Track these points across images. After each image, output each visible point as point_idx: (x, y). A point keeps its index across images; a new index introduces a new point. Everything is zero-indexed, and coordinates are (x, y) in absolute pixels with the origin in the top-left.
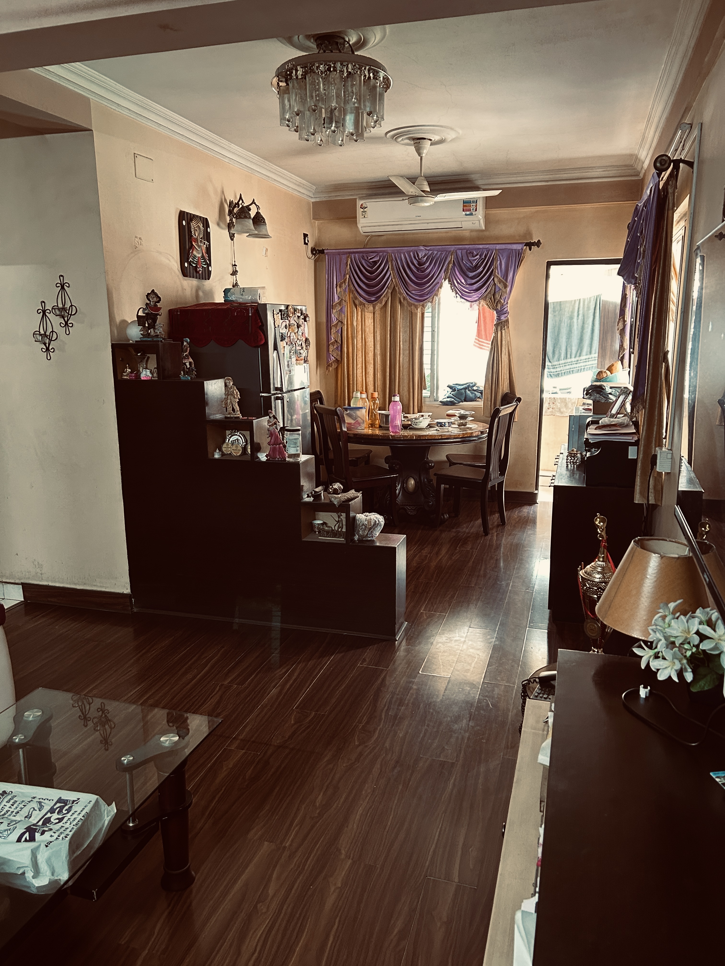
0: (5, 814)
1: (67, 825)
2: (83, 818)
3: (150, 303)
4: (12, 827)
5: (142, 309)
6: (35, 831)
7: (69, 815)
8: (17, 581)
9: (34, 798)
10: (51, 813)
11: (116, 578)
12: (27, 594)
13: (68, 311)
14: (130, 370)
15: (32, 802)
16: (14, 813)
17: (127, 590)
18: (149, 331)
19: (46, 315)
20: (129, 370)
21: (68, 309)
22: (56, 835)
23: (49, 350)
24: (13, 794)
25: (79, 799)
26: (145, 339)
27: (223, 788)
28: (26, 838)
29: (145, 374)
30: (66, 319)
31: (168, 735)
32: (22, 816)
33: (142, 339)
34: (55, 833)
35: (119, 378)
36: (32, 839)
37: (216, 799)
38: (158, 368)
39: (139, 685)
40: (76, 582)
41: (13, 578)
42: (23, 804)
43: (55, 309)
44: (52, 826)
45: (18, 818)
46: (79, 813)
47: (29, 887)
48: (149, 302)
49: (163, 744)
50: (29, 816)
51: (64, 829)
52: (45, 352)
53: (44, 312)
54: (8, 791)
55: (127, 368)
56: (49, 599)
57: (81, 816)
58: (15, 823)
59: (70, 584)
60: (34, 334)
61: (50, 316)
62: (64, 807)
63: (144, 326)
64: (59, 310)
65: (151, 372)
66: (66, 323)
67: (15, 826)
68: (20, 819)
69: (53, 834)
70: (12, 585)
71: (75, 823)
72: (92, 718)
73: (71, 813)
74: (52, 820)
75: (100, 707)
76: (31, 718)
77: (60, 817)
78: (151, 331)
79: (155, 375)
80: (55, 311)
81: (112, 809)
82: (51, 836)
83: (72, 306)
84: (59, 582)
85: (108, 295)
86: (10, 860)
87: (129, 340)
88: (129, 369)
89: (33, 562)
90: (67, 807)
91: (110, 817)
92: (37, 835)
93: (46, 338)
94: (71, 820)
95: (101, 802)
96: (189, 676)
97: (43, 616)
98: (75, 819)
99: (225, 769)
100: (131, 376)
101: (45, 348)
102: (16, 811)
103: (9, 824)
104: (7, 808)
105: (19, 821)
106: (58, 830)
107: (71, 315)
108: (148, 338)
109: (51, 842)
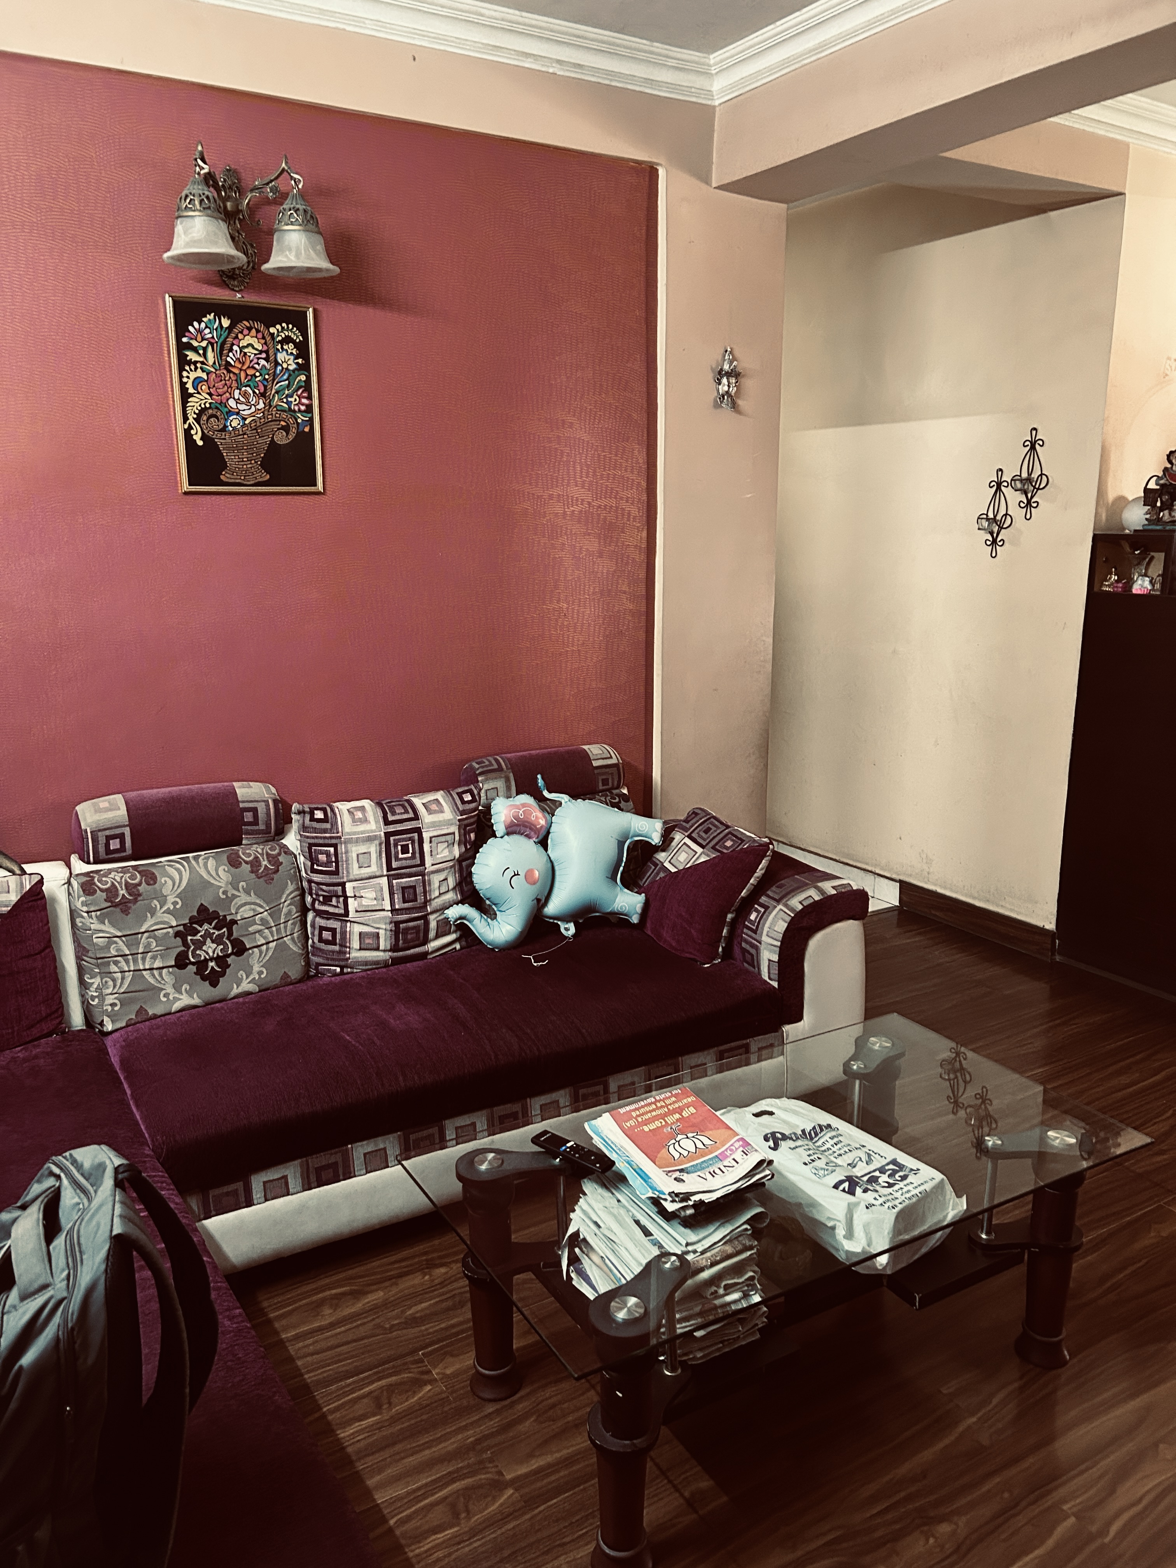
0: (825, 1151)
1: (898, 1195)
2: (919, 1195)
3: (1172, 468)
4: (830, 1168)
5: (1155, 478)
6: (857, 1184)
7: (901, 1184)
8: (894, 876)
9: (864, 1146)
10: (880, 1173)
11: (1036, 903)
12: (905, 898)
13: (1034, 484)
14: (1116, 578)
15: (859, 1150)
16: (836, 1155)
17: (1050, 925)
18: (1161, 514)
19: (1001, 490)
20: (1114, 578)
21: (1035, 480)
22: (881, 1200)
23: (996, 543)
24: (839, 1132)
25: (918, 1170)
26: (1150, 527)
27: (1144, 1261)
28: (844, 1189)
29: (1141, 585)
30: (1029, 495)
31: (1060, 1131)
32: (844, 1161)
33: (1146, 527)
34: (880, 1196)
35: (1096, 589)
36: (851, 1192)
37: (1127, 1272)
38: (1163, 575)
39: (1039, 1067)
40: (976, 895)
41: (889, 871)
42: (849, 1148)
43: (1015, 480)
44: (878, 1188)
45: (839, 1161)
46: (916, 1187)
47: (837, 1250)
48: (1169, 466)
49: (1050, 1141)
50: (852, 1165)
51: (893, 1197)
52: (989, 545)
53: (999, 485)
54: (833, 1126)
55: (1111, 574)
56: (933, 912)
57: (917, 1191)
58: (834, 1165)
59: (966, 896)
60: (979, 518)
61: (1007, 491)
62: (897, 1172)
63: (1154, 506)
64: (1021, 482)
65: (1151, 582)
66: (1029, 502)
67: (834, 1168)
68: (841, 1164)
69: (878, 1197)
70: (886, 881)
71: (908, 1195)
72: (966, 1105)
73: (905, 1182)
74: (880, 1180)
75: (980, 1092)
76: (877, 1047)
77: (891, 1181)
78: (1165, 515)
79: (1157, 586)
80: (1015, 484)
81: (962, 1203)
82: (875, 1199)
83: (1042, 475)
84: (951, 890)
85: (1102, 456)
86: (820, 1205)
87: (1124, 529)
88: (1115, 575)
89: (920, 854)
90: (901, 1174)
91: (955, 1212)
92: (859, 1190)
93: (994, 524)
94: (904, 1191)
95: (949, 1188)
96: (1124, 1079)
97: (920, 934)
98: (908, 1191)
99: (1152, 1234)
100: (1117, 587)
101: (991, 539)
102: (838, 1152)
103: (827, 1163)
104: (828, 1145)
105: (840, 1166)
106: (885, 1196)
107: (1038, 489)
108: (1157, 525)
109: (873, 1205)
